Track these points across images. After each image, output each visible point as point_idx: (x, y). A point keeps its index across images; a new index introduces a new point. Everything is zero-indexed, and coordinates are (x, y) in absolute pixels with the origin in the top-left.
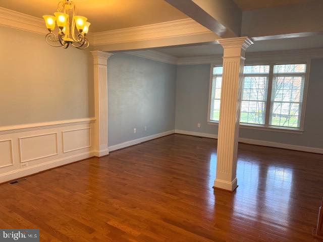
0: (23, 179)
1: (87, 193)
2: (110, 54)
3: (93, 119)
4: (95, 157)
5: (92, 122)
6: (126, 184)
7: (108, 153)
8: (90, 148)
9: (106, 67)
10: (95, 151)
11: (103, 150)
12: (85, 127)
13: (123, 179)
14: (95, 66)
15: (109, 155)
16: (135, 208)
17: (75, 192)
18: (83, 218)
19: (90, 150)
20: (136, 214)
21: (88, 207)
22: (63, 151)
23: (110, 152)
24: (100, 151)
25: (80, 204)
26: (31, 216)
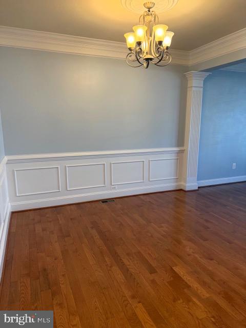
0: (112, 200)
1: (162, 227)
2: (208, 74)
3: (182, 148)
4: (181, 190)
5: (182, 152)
6: (208, 228)
7: (197, 188)
8: (177, 180)
9: (202, 89)
10: (182, 183)
11: (191, 184)
12: (173, 156)
13: (207, 221)
14: (188, 89)
15: (198, 190)
16: (212, 260)
17: (151, 223)
18: (149, 254)
19: (177, 182)
20: (210, 268)
21: (158, 243)
22: (149, 179)
23: (199, 188)
24: (187, 185)
25: (152, 236)
26: (106, 236)
